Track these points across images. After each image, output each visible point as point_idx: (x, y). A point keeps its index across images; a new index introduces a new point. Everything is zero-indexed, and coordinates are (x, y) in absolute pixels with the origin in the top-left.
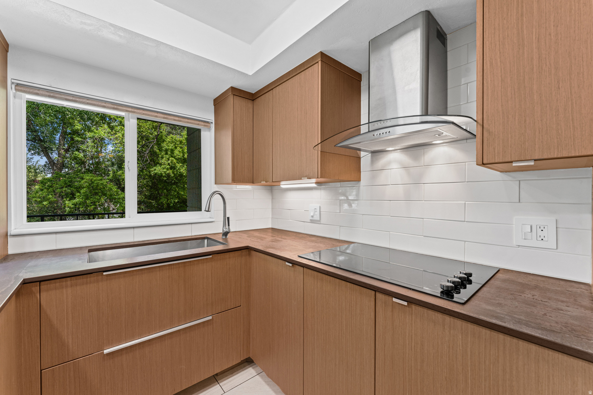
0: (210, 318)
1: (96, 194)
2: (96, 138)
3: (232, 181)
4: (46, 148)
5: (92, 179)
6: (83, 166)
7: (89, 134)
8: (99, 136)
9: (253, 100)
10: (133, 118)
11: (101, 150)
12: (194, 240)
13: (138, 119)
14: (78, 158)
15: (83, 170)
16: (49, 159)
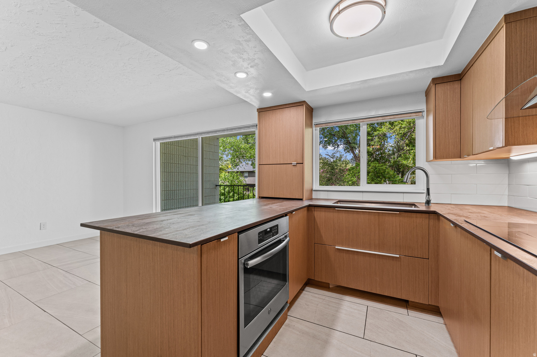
0: (398, 256)
1: (379, 177)
2: (380, 135)
3: (433, 158)
4: (352, 148)
5: (375, 166)
6: (372, 157)
7: (376, 133)
8: (382, 133)
9: (460, 80)
10: (364, 125)
11: (384, 143)
12: (403, 205)
13: (367, 124)
14: (369, 151)
15: (372, 160)
16: (354, 154)
